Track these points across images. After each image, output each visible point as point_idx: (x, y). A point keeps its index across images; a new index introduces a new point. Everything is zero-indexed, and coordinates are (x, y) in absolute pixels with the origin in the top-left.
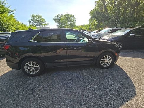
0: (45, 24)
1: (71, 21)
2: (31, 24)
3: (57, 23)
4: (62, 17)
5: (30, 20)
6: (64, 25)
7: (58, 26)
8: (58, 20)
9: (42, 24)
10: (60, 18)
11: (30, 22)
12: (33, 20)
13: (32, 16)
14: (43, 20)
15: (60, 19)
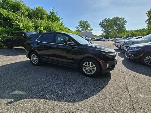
0: (89, 29)
1: (119, 25)
2: (78, 29)
3: (102, 28)
4: (109, 21)
5: (78, 26)
6: (110, 30)
7: (102, 31)
8: (104, 25)
9: (87, 30)
10: (107, 22)
11: (77, 27)
12: (79, 26)
13: (79, 22)
14: (88, 26)
15: (106, 24)
